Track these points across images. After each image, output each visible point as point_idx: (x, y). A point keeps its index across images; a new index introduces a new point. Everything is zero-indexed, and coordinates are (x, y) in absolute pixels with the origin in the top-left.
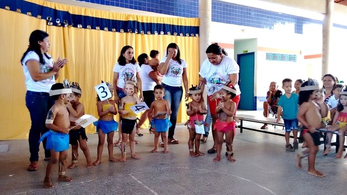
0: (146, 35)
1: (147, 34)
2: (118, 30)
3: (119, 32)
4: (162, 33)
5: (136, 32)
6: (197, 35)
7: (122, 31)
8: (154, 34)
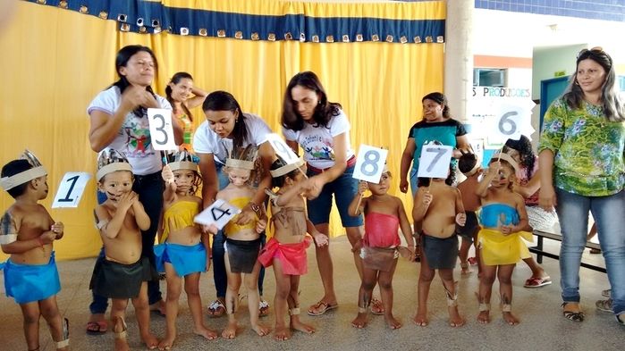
0: (323, 45)
1: (325, 41)
2: (263, 37)
3: (266, 39)
4: (359, 38)
5: (302, 39)
6: (440, 39)
7: (272, 37)
8: (341, 41)
